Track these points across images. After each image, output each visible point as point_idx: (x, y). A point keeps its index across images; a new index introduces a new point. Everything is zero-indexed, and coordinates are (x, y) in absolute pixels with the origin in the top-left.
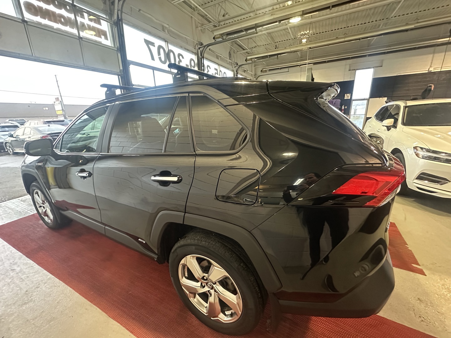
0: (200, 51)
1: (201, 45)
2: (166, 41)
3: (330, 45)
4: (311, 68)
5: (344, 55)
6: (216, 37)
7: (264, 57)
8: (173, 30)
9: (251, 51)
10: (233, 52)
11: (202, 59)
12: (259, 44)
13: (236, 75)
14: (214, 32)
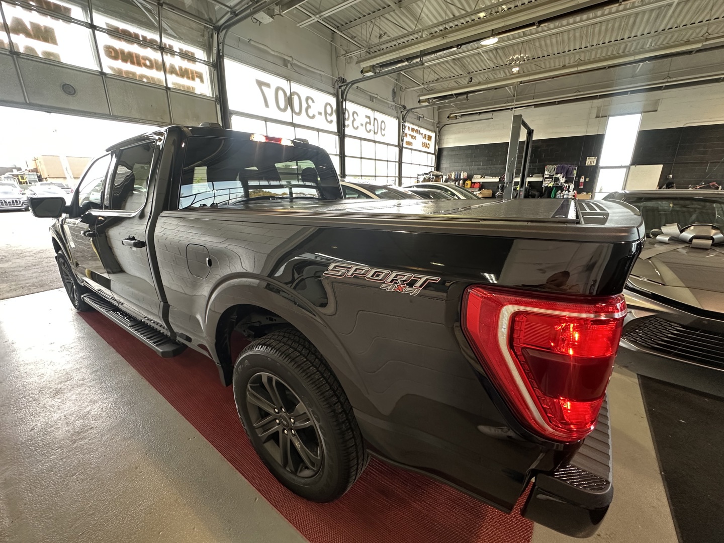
0: (342, 91)
1: (343, 83)
2: (289, 79)
3: (553, 78)
4: (521, 116)
5: (586, 93)
6: (365, 70)
7: (448, 97)
8: (299, 64)
9: (427, 87)
10: (399, 88)
11: (344, 102)
12: (443, 75)
13: (403, 124)
14: (361, 64)
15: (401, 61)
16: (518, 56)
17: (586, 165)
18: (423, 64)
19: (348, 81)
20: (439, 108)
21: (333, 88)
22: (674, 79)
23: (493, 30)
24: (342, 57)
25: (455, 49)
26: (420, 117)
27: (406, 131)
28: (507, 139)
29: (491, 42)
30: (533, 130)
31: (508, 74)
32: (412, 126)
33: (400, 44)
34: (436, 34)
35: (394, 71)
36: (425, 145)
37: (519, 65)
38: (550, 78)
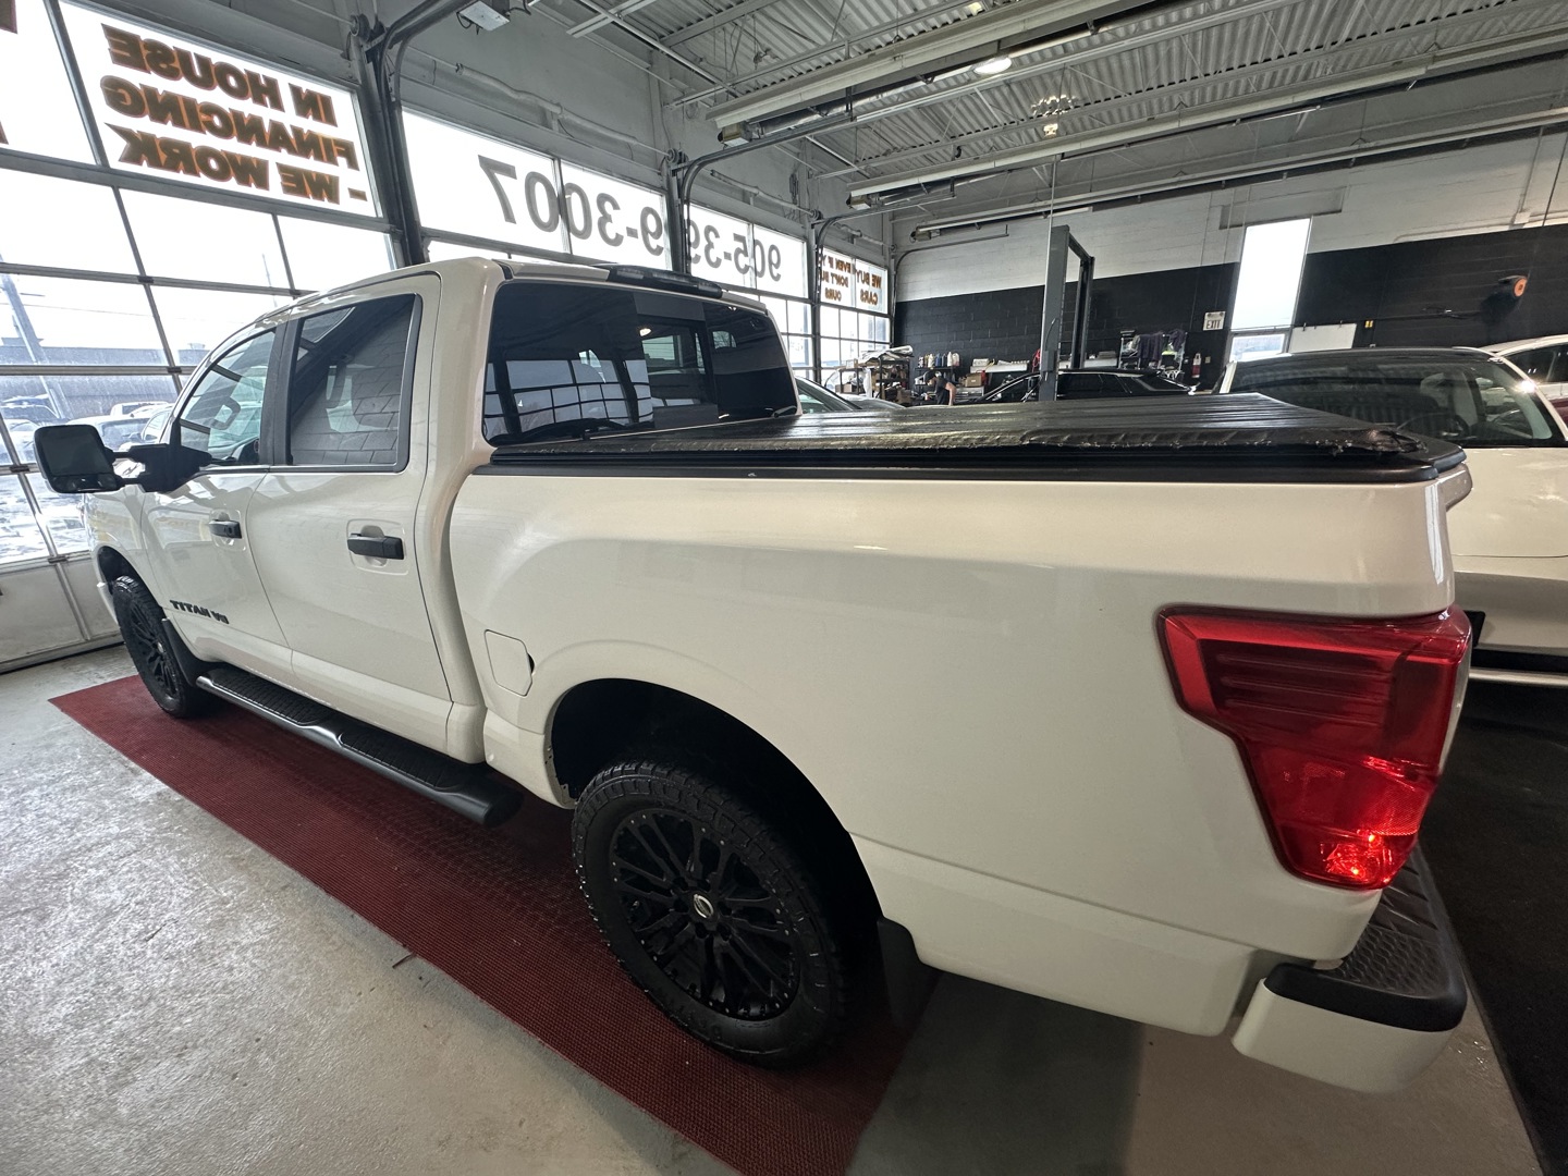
0: (678, 180)
1: (680, 162)
2: (556, 158)
3: (1130, 144)
4: (1066, 228)
5: (1197, 176)
6: (727, 133)
7: (910, 190)
8: (578, 121)
9: (865, 170)
10: (806, 175)
11: (685, 206)
12: (898, 142)
13: (817, 253)
14: (717, 119)
15: (805, 112)
16: (1054, 98)
17: (1205, 329)
18: (852, 120)
19: (692, 157)
20: (894, 216)
21: (659, 174)
22: (1372, 144)
23: (999, 41)
24: (674, 104)
25: (921, 83)
26: (853, 236)
27: (826, 267)
28: (1040, 279)
29: (996, 67)
30: (1092, 259)
31: (1036, 138)
32: (837, 256)
33: (801, 74)
34: (878, 51)
35: (792, 134)
36: (866, 296)
37: (1058, 119)
38: (1122, 145)
